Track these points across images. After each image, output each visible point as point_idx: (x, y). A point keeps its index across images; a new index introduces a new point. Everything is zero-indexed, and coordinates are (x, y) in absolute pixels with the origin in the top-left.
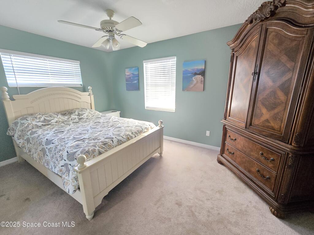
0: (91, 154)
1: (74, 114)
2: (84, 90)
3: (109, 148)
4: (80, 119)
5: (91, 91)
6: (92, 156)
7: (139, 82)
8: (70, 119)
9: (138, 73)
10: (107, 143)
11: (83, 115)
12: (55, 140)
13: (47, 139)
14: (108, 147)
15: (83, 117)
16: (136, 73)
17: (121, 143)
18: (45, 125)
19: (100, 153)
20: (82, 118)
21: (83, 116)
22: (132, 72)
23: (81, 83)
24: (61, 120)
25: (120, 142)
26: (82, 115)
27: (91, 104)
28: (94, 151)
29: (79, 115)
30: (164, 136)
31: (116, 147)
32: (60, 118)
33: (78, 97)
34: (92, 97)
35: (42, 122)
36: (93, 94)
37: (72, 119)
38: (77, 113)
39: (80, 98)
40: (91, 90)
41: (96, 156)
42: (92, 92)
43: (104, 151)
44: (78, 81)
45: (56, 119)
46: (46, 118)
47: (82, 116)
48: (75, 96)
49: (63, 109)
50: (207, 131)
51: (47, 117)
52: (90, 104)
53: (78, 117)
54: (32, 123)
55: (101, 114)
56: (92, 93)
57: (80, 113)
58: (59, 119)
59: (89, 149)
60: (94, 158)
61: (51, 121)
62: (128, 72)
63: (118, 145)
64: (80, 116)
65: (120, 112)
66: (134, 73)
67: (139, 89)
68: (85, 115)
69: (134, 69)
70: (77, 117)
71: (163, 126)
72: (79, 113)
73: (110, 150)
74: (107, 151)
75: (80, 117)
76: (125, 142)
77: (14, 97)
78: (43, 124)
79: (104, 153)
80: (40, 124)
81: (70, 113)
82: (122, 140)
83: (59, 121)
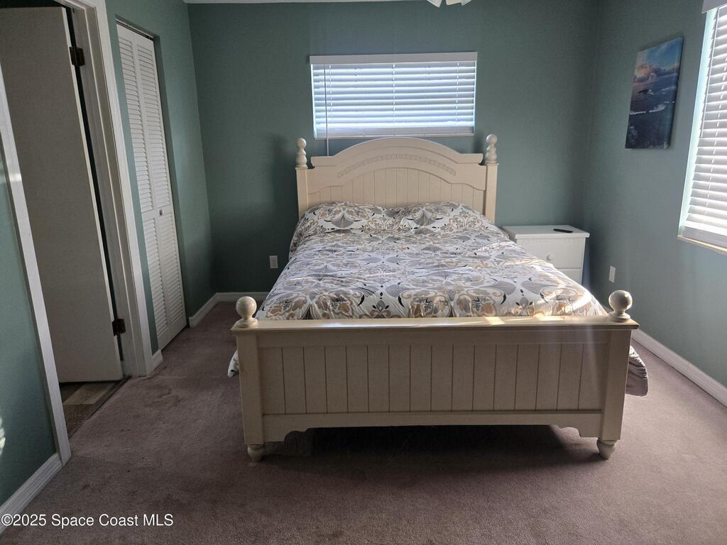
0: (288, 309)
1: (410, 217)
2: (478, 147)
3: (338, 314)
4: (419, 232)
5: (494, 150)
6: (288, 314)
7: (674, 104)
8: (396, 227)
9: (676, 65)
10: (343, 300)
11: (433, 222)
14: (337, 310)
15: (429, 227)
16: (672, 66)
17: (384, 314)
18: (338, 231)
19: (308, 316)
20: (427, 230)
21: (432, 225)
22: (655, 66)
23: (472, 124)
24: (374, 227)
25: (381, 310)
26: (430, 221)
27: (485, 192)
28: (298, 305)
29: (421, 221)
31: (361, 317)
33: (448, 169)
34: (493, 169)
35: (336, 223)
36: (497, 160)
37: (399, 229)
38: (418, 215)
39: (453, 172)
40: (496, 146)
41: (295, 317)
43: (321, 314)
44: (463, 119)
45: (364, 222)
46: (346, 215)
47: (428, 224)
48: (439, 164)
49: (394, 200)
51: (350, 213)
52: (482, 193)
53: (418, 226)
54: (319, 221)
56: (494, 157)
57: (429, 215)
58: (370, 223)
59: (297, 297)
60: (288, 319)
61: (352, 223)
62: (642, 67)
63: (371, 316)
64: (422, 225)
65: (587, 235)
66: (663, 68)
67: (669, 143)
68: (438, 224)
69: (664, 47)
70: (415, 225)
71: (631, 322)
72: (424, 216)
73: (340, 318)
74: (328, 318)
75: (423, 227)
76: (399, 317)
77: (314, 160)
78: (334, 227)
79: (318, 318)
80: (329, 226)
81: (407, 212)
82: (391, 309)
83: (367, 228)
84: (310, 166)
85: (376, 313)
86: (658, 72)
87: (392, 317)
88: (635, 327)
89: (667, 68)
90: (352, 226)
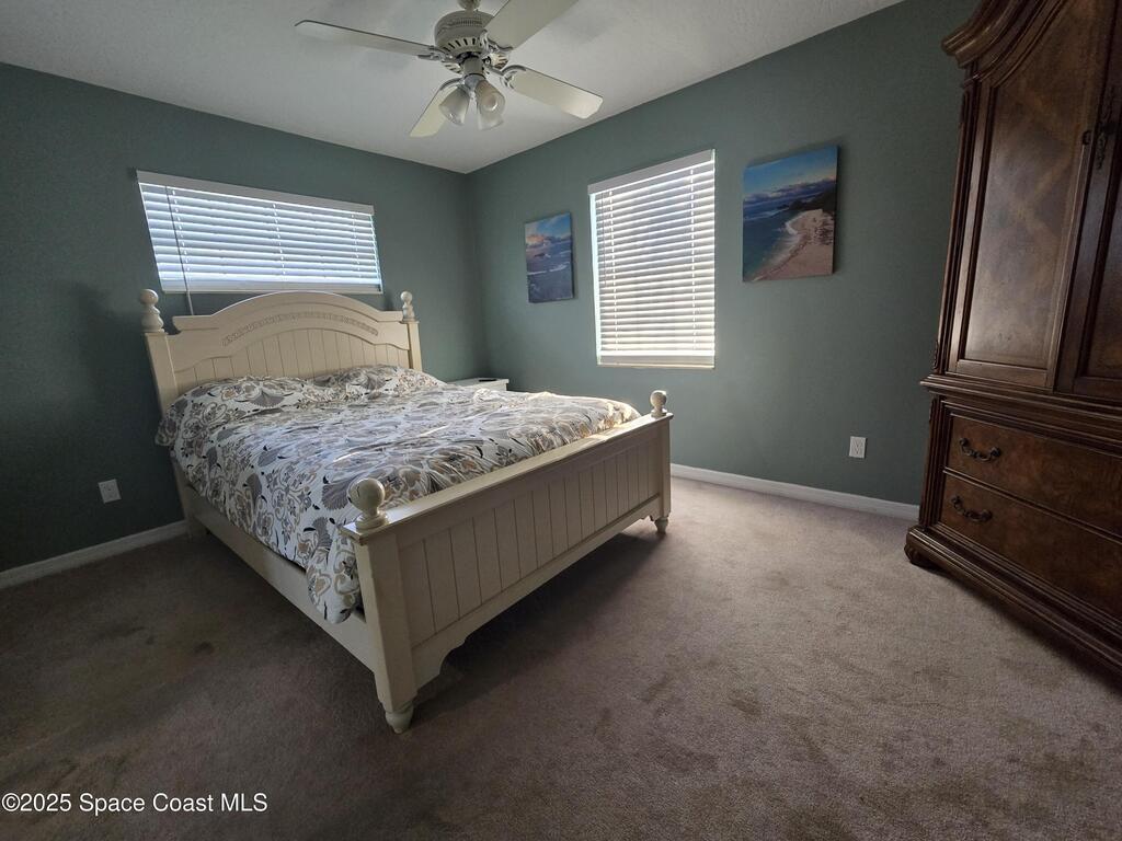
0: (402, 487)
1: (355, 382)
2: (389, 304)
3: (467, 473)
4: (373, 398)
5: (411, 308)
6: (407, 493)
8: (342, 396)
9: (569, 234)
10: (459, 457)
11: (384, 384)
12: (289, 448)
13: (265, 448)
14: (462, 470)
15: (381, 390)
16: (564, 235)
17: (512, 459)
18: (264, 413)
19: (435, 487)
20: (380, 394)
21: (385, 388)
22: (547, 235)
23: (378, 281)
24: (314, 399)
25: (506, 457)
26: (380, 384)
27: (409, 352)
28: (412, 478)
29: (370, 384)
30: (672, 465)
31: (492, 470)
32: (312, 392)
33: (368, 328)
34: (414, 327)
35: (256, 401)
36: (416, 319)
37: (347, 397)
38: (363, 378)
39: (375, 332)
40: (411, 303)
41: (421, 494)
42: (414, 309)
43: (449, 480)
44: (368, 275)
45: (298, 395)
46: (266, 390)
47: (380, 387)
48: (359, 323)
49: (320, 366)
50: (852, 438)
51: (271, 387)
52: (406, 352)
53: (369, 391)
54: (227, 403)
55: (441, 384)
56: (413, 315)
57: (375, 377)
58: (307, 396)
59: (396, 471)
60: (412, 499)
61: (282, 399)
62: (533, 236)
63: (501, 465)
64: (373, 388)
65: (507, 381)
66: (557, 236)
67: (574, 294)
68: (390, 385)
69: (554, 219)
70: (364, 391)
71: (669, 414)
72: (369, 379)
73: (472, 478)
74: (460, 482)
75: (374, 391)
76: (527, 458)
77: (178, 321)
78: (257, 407)
79: (448, 486)
80: (249, 407)
81: (343, 378)
82: (515, 451)
83: (306, 402)
84: (171, 329)
85: (504, 461)
86: (551, 239)
87: (520, 460)
88: (671, 417)
89: (562, 237)
90: (284, 403)
